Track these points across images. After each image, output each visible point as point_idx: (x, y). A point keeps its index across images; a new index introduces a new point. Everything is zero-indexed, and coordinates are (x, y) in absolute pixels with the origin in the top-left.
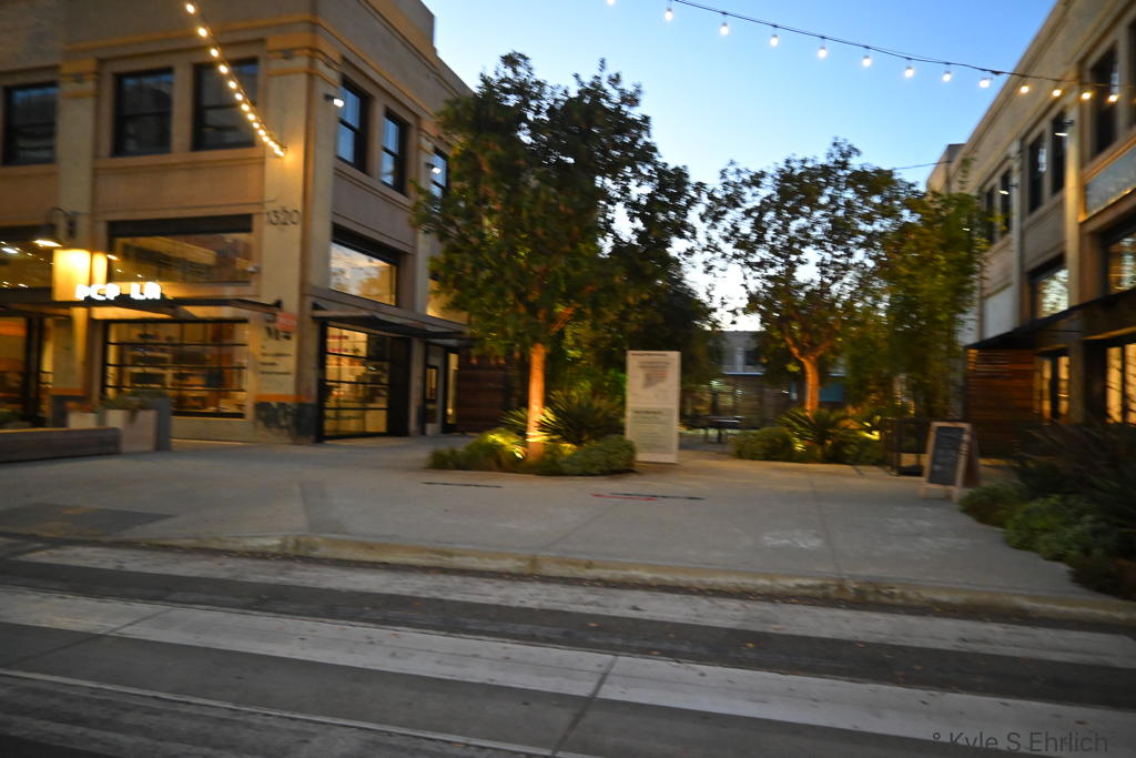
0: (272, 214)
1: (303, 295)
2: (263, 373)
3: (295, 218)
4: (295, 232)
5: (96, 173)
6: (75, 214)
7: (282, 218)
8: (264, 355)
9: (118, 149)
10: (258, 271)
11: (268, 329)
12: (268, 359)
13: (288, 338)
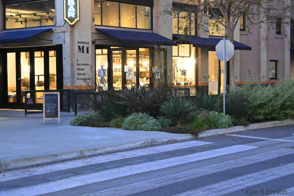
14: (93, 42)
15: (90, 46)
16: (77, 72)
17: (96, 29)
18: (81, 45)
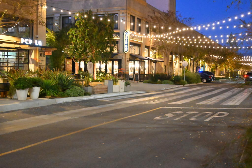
14: (129, 59)
15: (129, 60)
16: (126, 68)
17: (130, 54)
18: (127, 59)
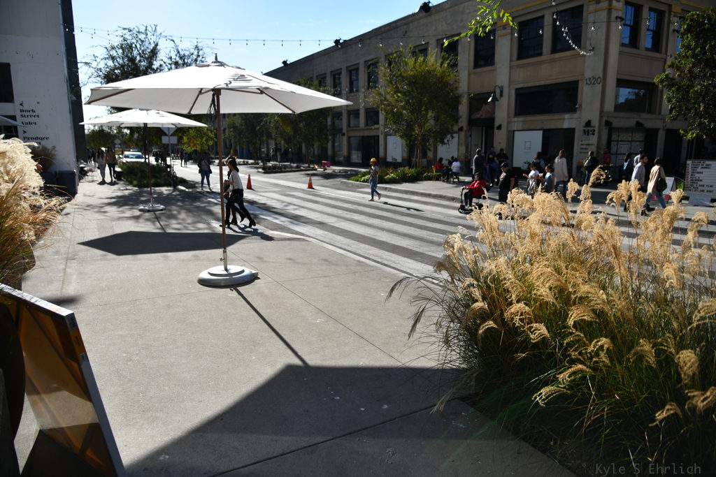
0: (588, 80)
1: (601, 117)
2: (581, 153)
3: (599, 81)
4: (598, 87)
5: (511, 67)
6: (502, 87)
7: (593, 81)
8: (582, 145)
9: (520, 57)
10: (580, 105)
11: (584, 130)
12: (584, 147)
13: (594, 134)
